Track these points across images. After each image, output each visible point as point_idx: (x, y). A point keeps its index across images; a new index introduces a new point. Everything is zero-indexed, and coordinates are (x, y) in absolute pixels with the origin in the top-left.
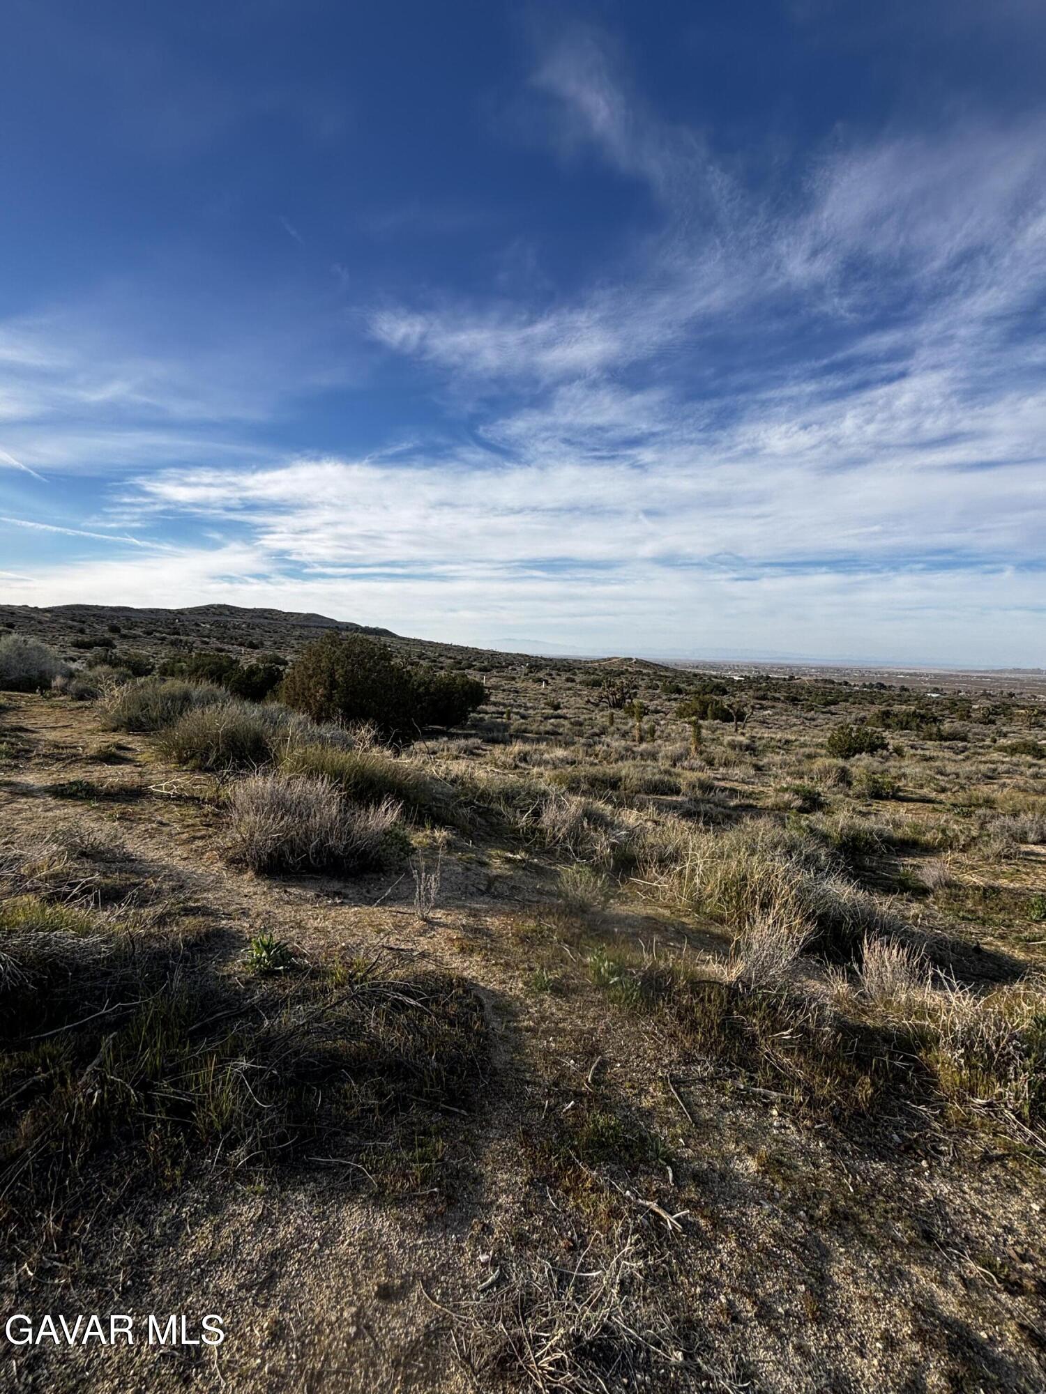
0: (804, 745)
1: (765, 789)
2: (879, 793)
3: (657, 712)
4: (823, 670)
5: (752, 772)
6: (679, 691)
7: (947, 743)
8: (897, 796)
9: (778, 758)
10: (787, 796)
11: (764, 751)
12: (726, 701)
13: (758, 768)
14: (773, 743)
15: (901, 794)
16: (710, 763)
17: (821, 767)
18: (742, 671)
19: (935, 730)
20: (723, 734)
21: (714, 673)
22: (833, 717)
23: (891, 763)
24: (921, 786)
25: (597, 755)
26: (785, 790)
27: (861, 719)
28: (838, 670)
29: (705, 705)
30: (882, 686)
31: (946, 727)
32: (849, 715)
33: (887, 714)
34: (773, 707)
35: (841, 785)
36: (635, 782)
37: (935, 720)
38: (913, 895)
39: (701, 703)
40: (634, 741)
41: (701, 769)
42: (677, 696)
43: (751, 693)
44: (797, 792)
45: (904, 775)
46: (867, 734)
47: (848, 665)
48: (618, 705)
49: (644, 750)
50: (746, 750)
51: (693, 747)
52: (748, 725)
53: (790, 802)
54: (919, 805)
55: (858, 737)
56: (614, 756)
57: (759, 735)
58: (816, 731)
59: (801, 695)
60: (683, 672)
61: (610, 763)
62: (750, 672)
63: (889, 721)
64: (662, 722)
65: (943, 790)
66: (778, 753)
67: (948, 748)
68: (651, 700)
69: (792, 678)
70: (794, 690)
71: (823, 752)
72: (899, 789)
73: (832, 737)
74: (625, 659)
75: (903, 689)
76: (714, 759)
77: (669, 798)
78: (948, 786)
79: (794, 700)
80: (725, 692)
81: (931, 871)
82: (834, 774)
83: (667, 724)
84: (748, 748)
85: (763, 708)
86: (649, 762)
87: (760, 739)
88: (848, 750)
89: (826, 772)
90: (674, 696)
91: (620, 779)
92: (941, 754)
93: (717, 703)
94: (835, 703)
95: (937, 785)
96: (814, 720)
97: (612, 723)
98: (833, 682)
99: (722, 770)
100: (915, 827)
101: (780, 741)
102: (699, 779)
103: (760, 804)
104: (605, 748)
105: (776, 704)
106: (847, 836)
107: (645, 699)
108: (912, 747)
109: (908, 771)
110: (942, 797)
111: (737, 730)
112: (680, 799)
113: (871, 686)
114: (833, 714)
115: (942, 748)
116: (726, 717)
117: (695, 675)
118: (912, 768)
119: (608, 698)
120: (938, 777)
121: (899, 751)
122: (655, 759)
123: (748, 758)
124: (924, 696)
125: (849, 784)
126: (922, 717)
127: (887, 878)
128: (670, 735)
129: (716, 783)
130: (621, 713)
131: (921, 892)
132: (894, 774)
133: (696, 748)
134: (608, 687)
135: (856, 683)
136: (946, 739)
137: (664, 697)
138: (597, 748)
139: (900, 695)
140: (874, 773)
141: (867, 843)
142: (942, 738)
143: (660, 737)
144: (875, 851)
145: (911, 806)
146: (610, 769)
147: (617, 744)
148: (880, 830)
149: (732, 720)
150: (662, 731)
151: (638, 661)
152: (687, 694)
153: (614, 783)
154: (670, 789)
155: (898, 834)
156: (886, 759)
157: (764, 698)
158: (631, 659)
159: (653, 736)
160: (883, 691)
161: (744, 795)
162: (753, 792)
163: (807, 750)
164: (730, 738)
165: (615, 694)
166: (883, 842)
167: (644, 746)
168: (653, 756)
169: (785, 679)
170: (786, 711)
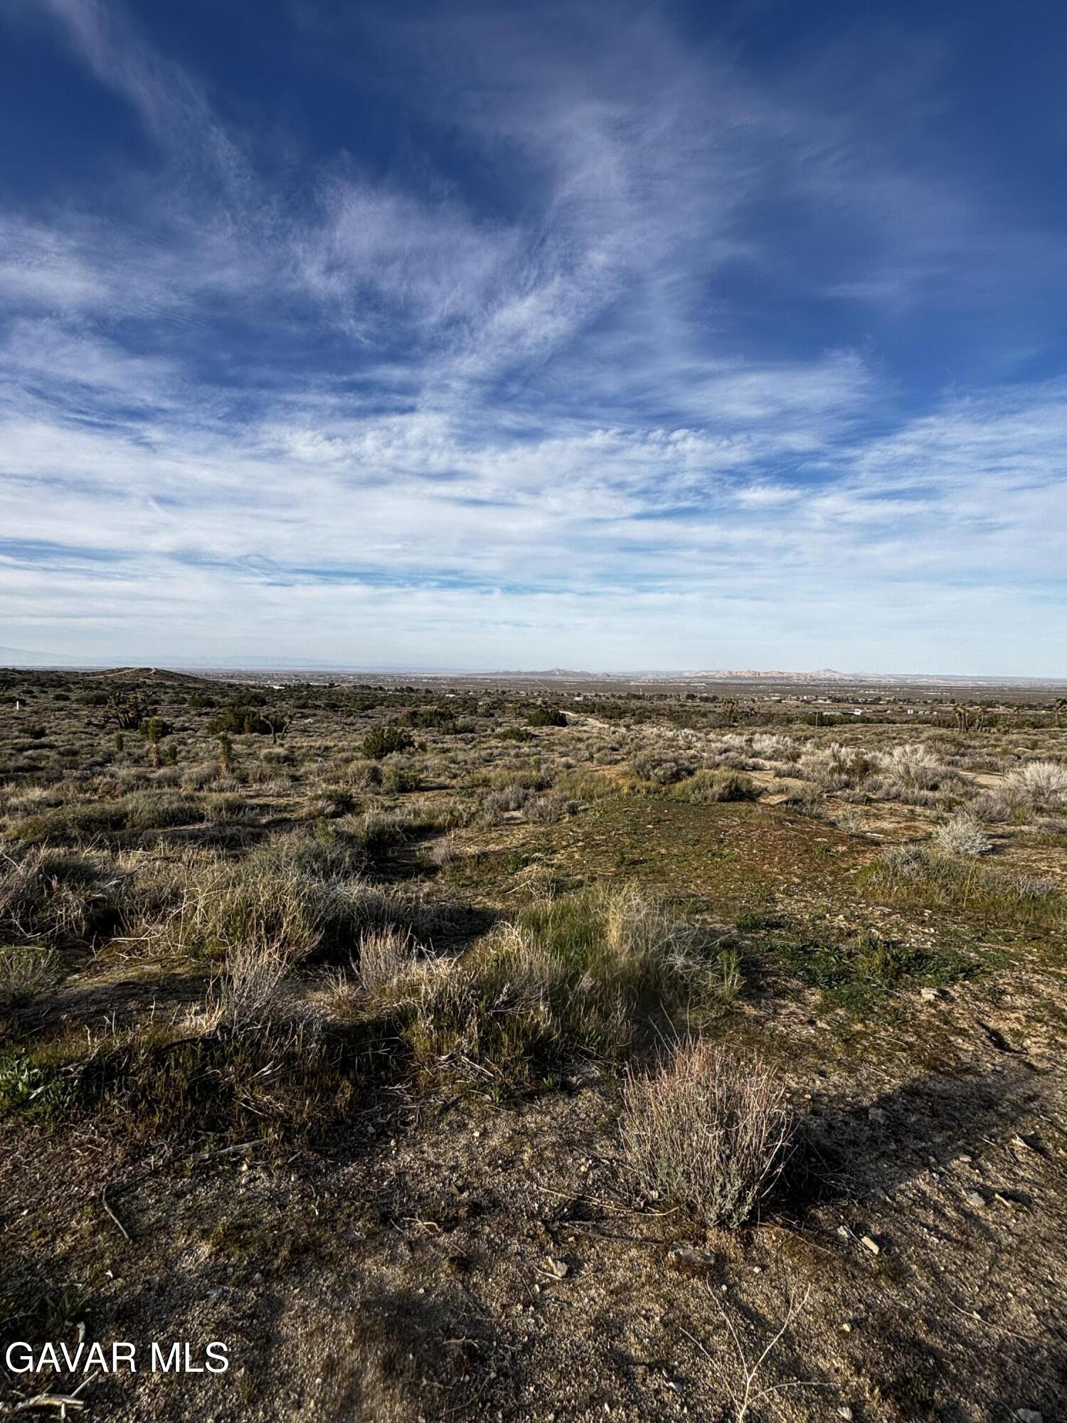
0: (343, 750)
1: (300, 800)
2: (406, 786)
3: (184, 729)
4: (360, 677)
5: (288, 783)
6: (211, 704)
7: (460, 736)
8: (420, 787)
9: (314, 766)
10: (320, 804)
11: (302, 761)
12: (263, 711)
13: (295, 779)
14: (313, 751)
15: (423, 785)
16: (244, 780)
17: (355, 770)
18: (282, 679)
19: (451, 725)
20: (260, 747)
21: (252, 683)
22: (370, 721)
23: (417, 758)
24: (439, 775)
25: (95, 790)
26: (318, 798)
27: (394, 721)
28: (374, 677)
29: (240, 718)
30: (411, 690)
31: (460, 722)
32: (384, 717)
33: (414, 714)
34: (315, 715)
35: (372, 784)
36: (146, 815)
37: (452, 717)
38: (425, 875)
39: (236, 715)
40: (151, 766)
41: (232, 788)
42: (208, 710)
43: (292, 702)
44: (330, 798)
45: (426, 768)
46: (396, 733)
47: (381, 671)
48: (132, 725)
49: (164, 776)
50: (284, 762)
51: (223, 765)
52: (289, 735)
53: (323, 808)
54: (436, 792)
55: (389, 737)
56: (121, 788)
57: (299, 745)
58: (354, 736)
59: (341, 701)
60: (216, 683)
61: (113, 797)
62: (290, 680)
63: (416, 721)
64: (190, 741)
65: (455, 776)
66: (316, 761)
67: (461, 739)
68: (177, 717)
69: (332, 685)
70: (334, 697)
71: (360, 754)
72: (421, 781)
73: (367, 739)
74: (141, 670)
75: (428, 691)
76: (248, 775)
77: (191, 827)
78: (458, 772)
79: (333, 707)
80: (263, 703)
81: (439, 849)
82: (366, 775)
83: (195, 743)
84: (286, 759)
85: (304, 716)
86: (166, 789)
87: (299, 748)
88: (382, 750)
89: (360, 774)
90: (205, 710)
91: (126, 815)
92: (455, 745)
93: (254, 714)
94: (371, 707)
95: (450, 772)
96: (353, 724)
97: (121, 748)
98: (370, 688)
99: (256, 786)
100: (430, 813)
101: (319, 748)
102: (227, 800)
103: (295, 816)
104: (108, 779)
105: (317, 712)
106: (373, 833)
107: (169, 715)
108: (435, 742)
109: (429, 763)
110: (454, 782)
111: (275, 742)
112: (203, 826)
113: (402, 690)
114: (370, 718)
115: (457, 740)
116: (264, 730)
117: (230, 686)
118: (433, 760)
119: (117, 717)
120: (452, 765)
121: (423, 747)
122: (177, 785)
123: (285, 770)
124: (444, 697)
125: (380, 782)
126: (442, 715)
127: (406, 865)
128: (197, 754)
129: (249, 801)
130: (137, 734)
131: (430, 871)
132: (418, 768)
133: (227, 766)
134: (117, 704)
135: (390, 688)
136: (460, 732)
137: (193, 712)
138: (96, 781)
139: (425, 697)
140: (402, 769)
141: (390, 835)
142: (457, 732)
143: (185, 758)
144: (397, 842)
145: (430, 794)
146: (111, 806)
147: (124, 772)
148: (401, 821)
149: (269, 733)
150: (188, 752)
151: (158, 672)
152: (221, 707)
153: (117, 821)
154: (191, 817)
155: (418, 822)
156: (412, 754)
157: (304, 706)
158: (148, 670)
159: (174, 758)
160: (412, 694)
161: (279, 809)
162: (288, 805)
163: (345, 755)
164: (266, 751)
165: (127, 712)
166: (403, 832)
167: (162, 771)
168: (174, 782)
169: (325, 687)
170: (327, 718)
